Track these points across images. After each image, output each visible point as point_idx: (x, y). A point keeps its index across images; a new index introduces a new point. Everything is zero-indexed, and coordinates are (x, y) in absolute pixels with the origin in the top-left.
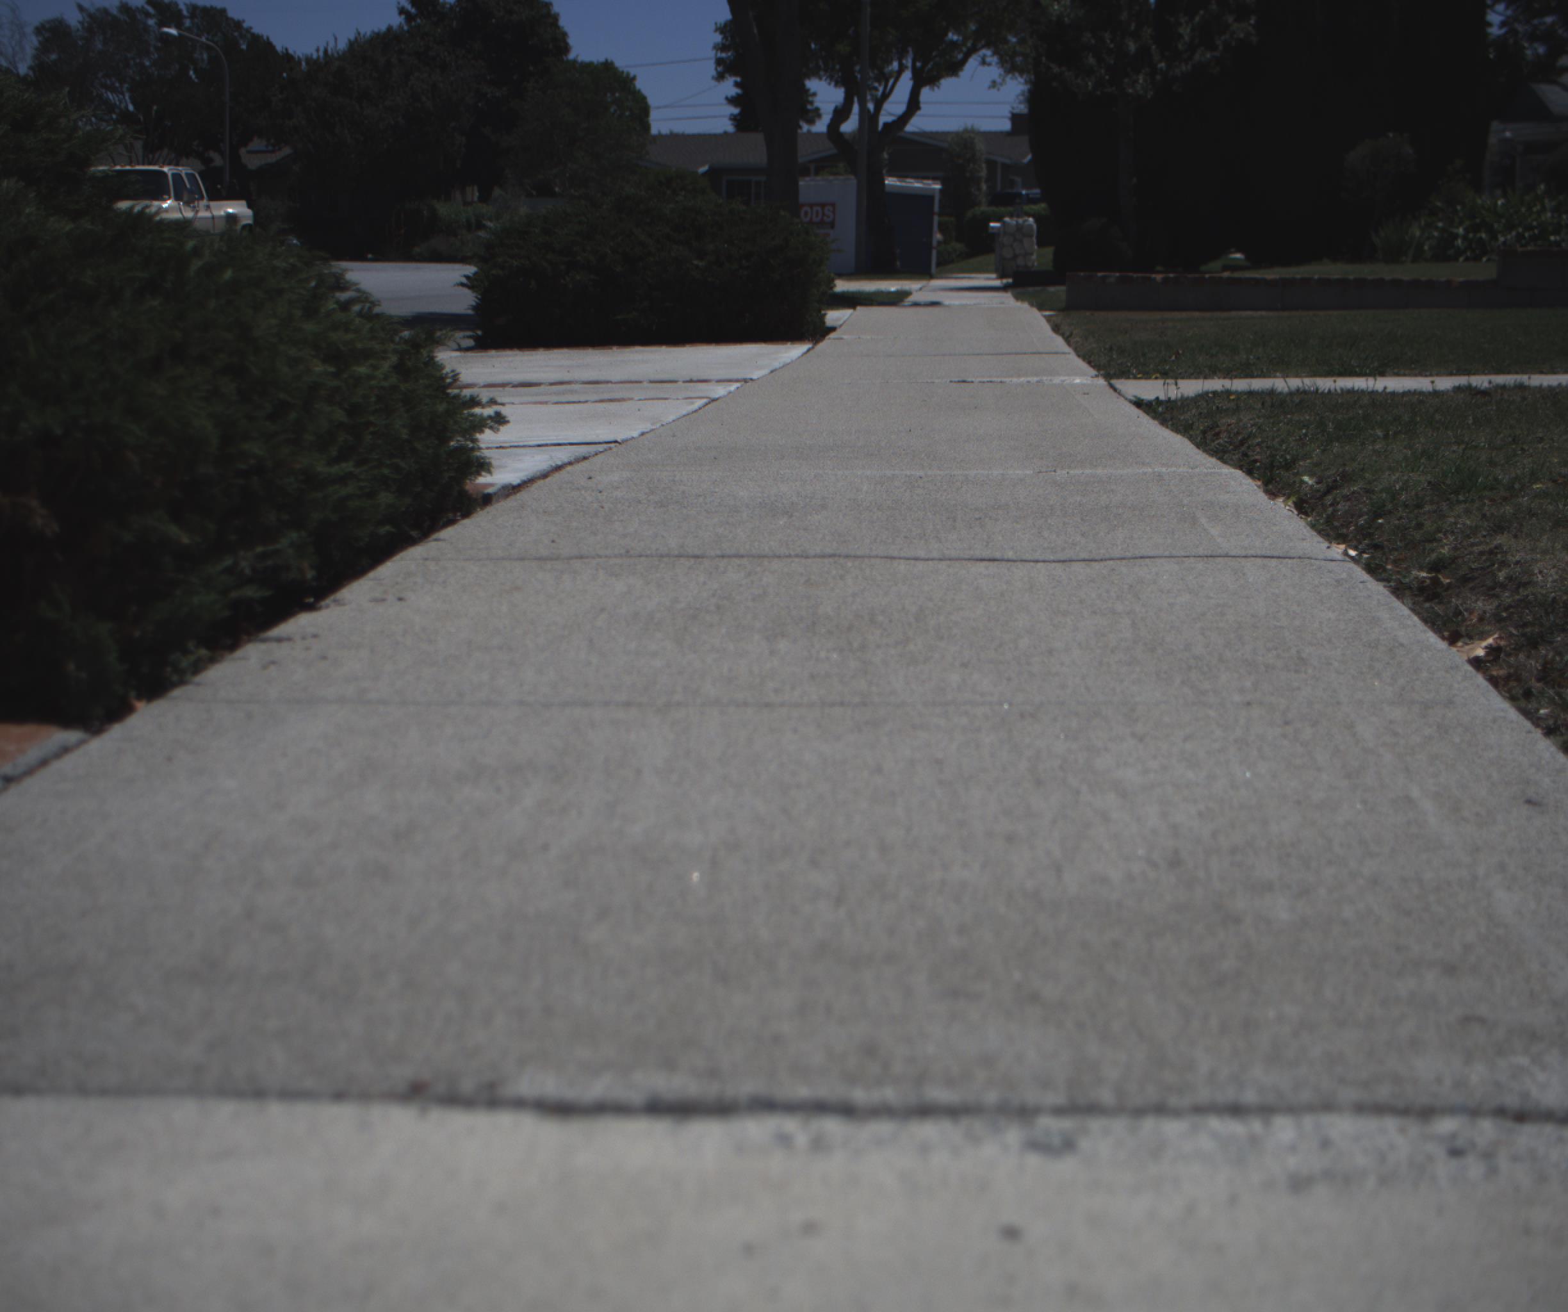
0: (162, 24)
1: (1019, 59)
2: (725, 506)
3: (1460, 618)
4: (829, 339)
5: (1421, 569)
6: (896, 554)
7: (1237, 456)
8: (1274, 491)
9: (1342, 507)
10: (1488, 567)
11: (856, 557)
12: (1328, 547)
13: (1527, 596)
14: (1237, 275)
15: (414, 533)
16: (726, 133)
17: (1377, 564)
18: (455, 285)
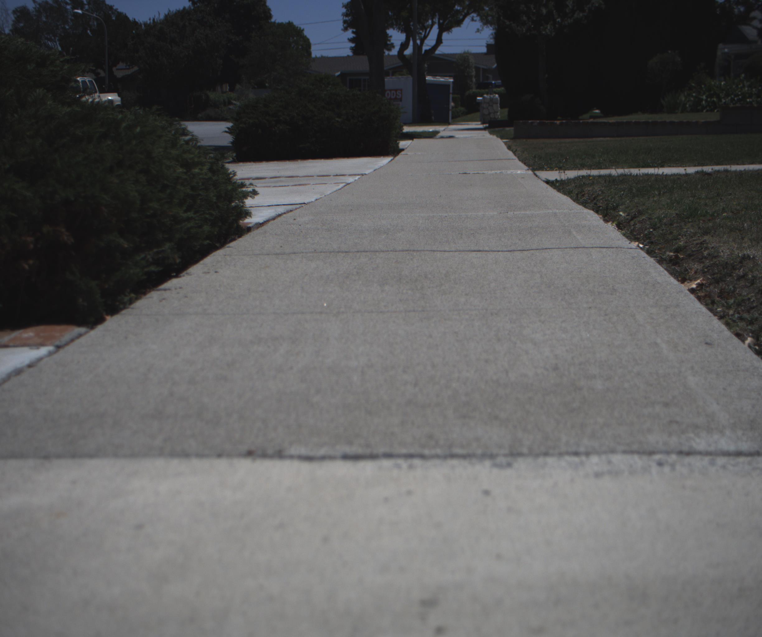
0: (74, 8)
1: (490, 18)
2: (357, 230)
3: (686, 273)
4: (401, 154)
5: (671, 251)
6: (435, 249)
7: (592, 205)
8: (608, 220)
9: (638, 226)
10: (700, 250)
11: (418, 251)
12: (630, 243)
13: (716, 262)
14: (596, 120)
15: (218, 245)
16: (348, 56)
17: (651, 250)
18: (222, 132)
